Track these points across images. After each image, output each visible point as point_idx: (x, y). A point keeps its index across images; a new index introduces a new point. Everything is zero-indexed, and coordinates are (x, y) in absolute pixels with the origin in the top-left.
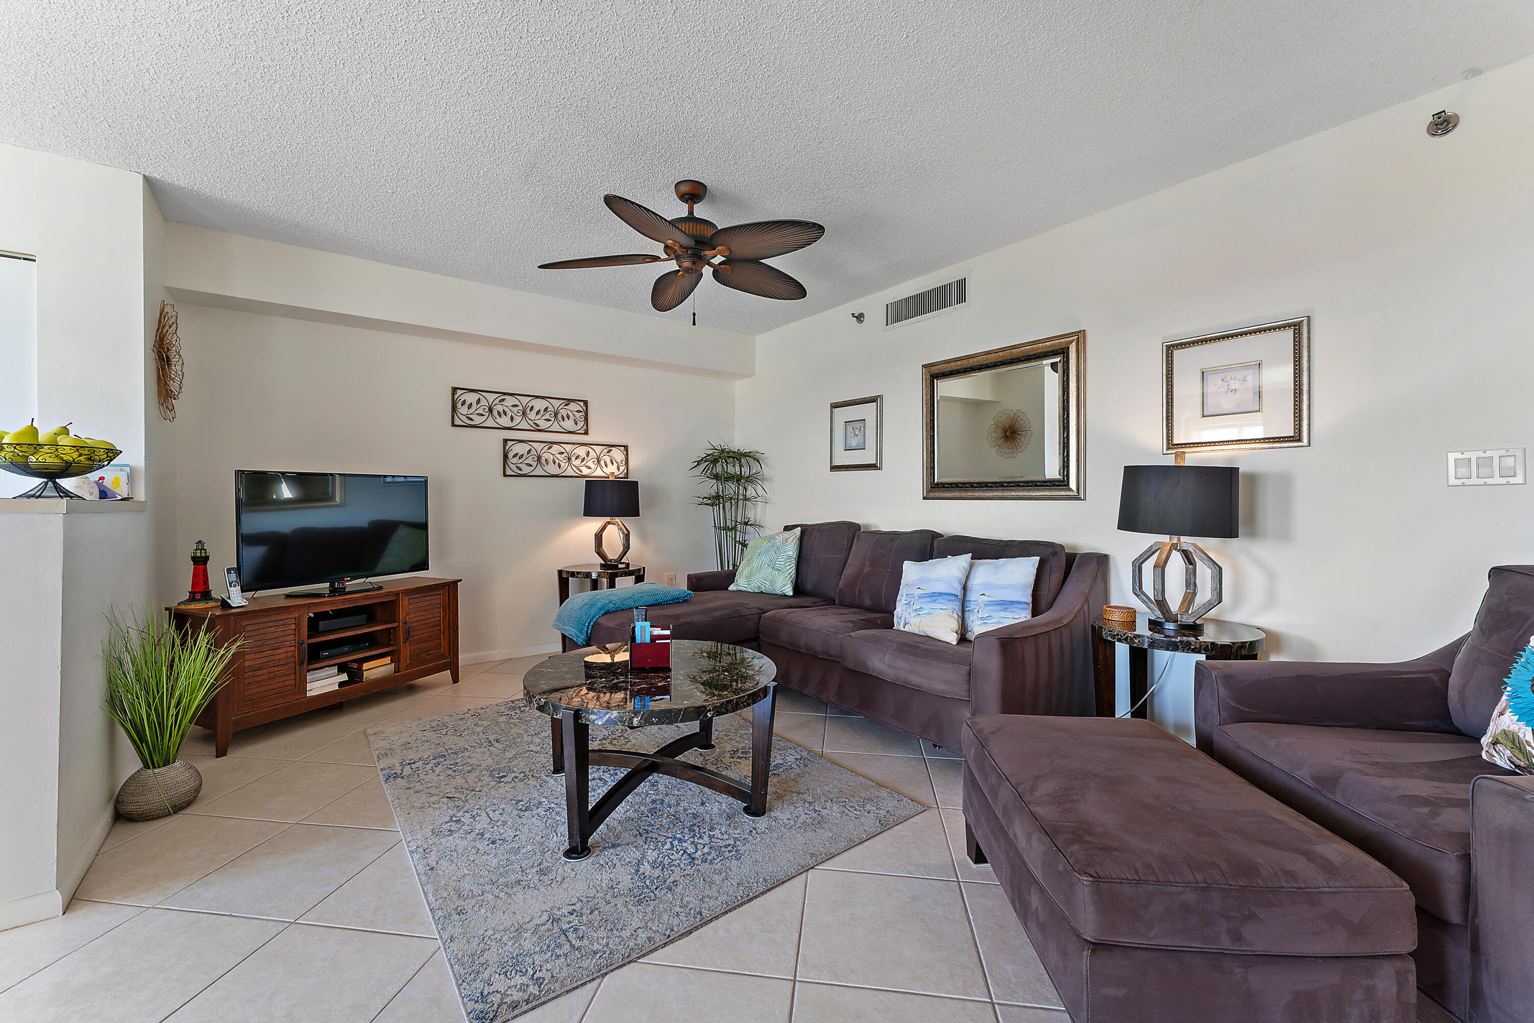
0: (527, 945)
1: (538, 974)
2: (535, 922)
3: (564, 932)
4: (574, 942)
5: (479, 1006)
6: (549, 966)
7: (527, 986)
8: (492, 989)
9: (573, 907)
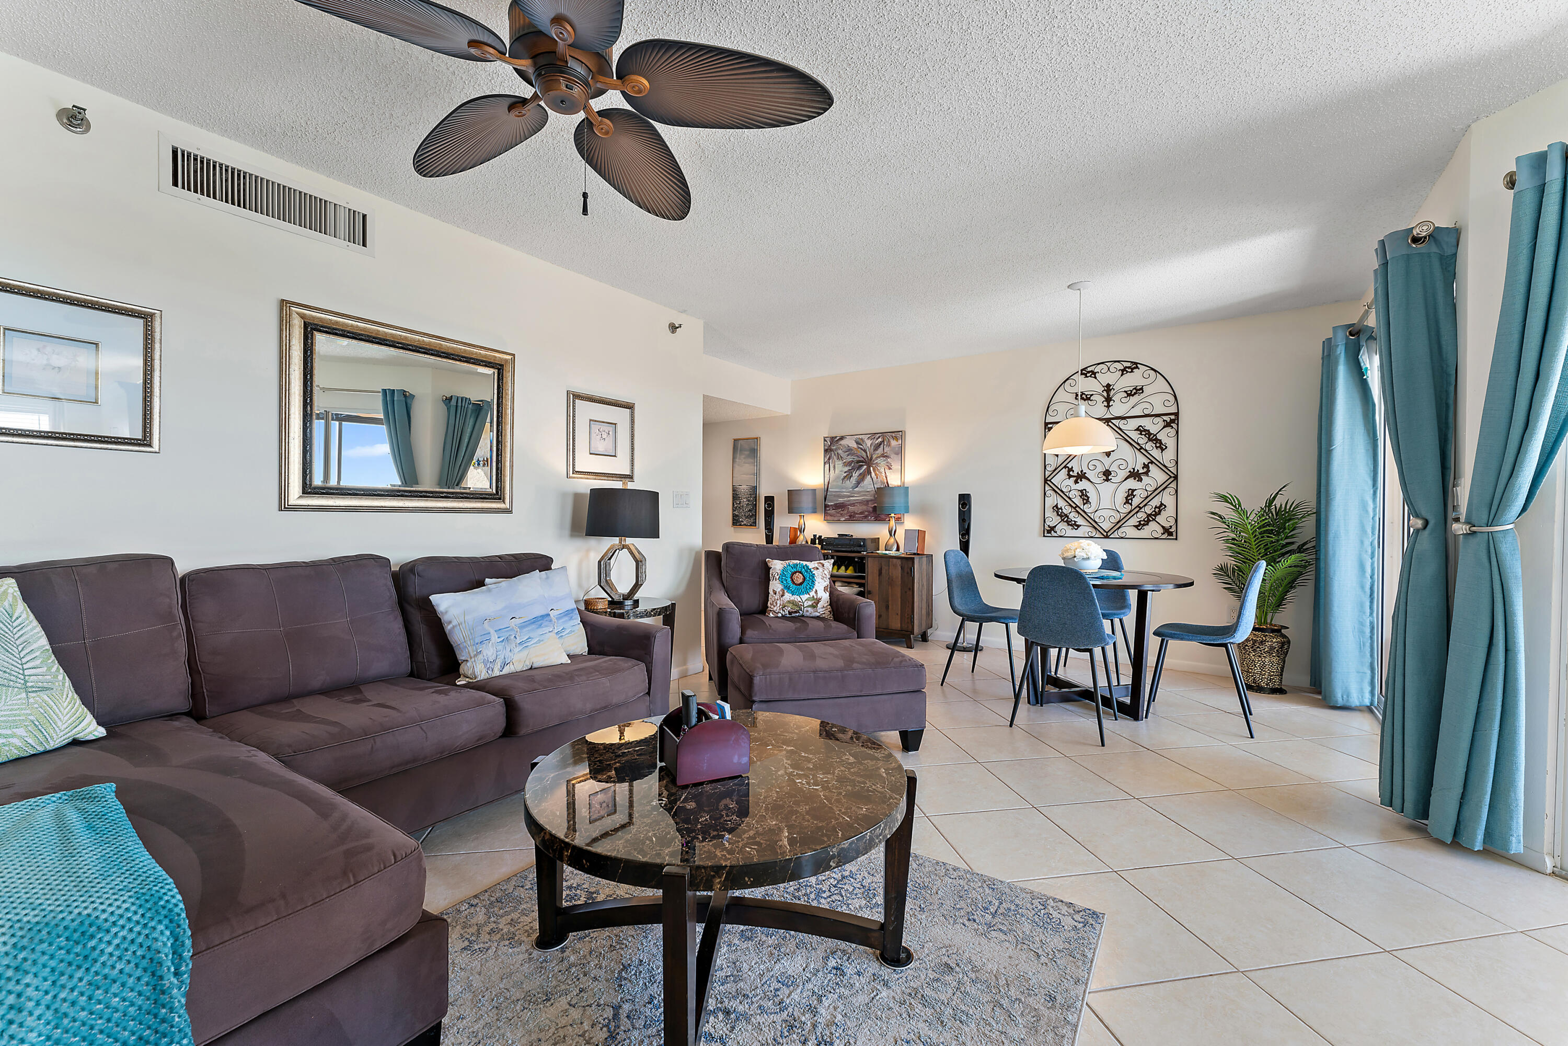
0: (1027, 927)
1: (1040, 907)
2: (1003, 937)
3: (994, 915)
4: (997, 904)
5: (1091, 921)
6: (1029, 905)
7: (1053, 907)
8: (1076, 924)
9: (966, 923)
